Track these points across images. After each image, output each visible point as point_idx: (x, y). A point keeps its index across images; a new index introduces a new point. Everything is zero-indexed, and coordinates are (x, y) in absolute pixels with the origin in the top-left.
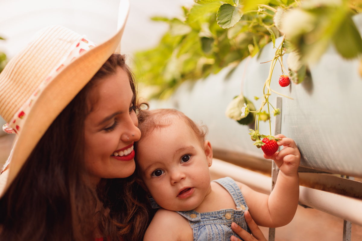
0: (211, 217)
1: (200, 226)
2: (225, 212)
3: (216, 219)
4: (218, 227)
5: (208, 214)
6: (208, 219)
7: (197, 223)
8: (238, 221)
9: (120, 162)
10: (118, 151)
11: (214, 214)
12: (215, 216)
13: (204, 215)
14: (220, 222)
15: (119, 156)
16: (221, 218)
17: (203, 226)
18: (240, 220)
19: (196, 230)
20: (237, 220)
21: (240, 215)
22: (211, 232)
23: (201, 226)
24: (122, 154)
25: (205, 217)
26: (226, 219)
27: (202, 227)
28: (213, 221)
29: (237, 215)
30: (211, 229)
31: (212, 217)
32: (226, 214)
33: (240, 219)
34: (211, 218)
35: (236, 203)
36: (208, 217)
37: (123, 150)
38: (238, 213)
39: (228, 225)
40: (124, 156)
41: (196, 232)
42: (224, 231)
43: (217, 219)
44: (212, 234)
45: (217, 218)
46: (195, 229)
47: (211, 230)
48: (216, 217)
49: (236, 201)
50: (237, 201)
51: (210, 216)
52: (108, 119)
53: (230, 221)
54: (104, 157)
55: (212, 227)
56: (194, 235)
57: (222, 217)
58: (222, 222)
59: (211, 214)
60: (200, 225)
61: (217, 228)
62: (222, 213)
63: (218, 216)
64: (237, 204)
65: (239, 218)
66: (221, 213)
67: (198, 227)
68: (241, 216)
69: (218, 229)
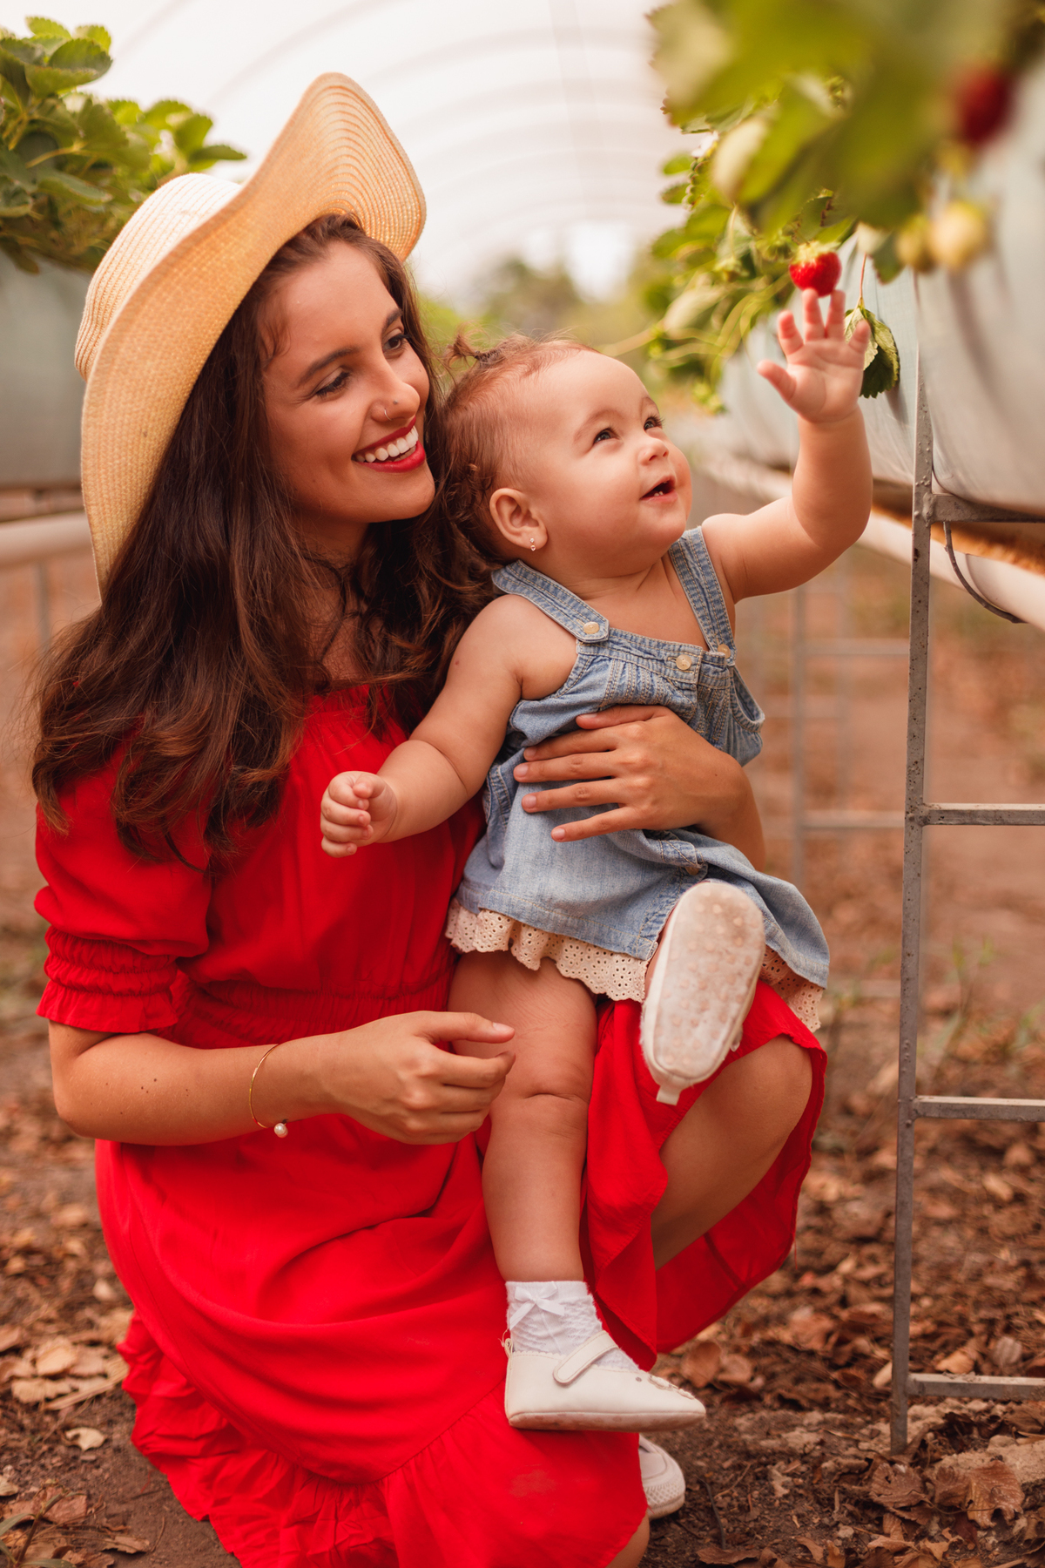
0: (636, 647)
1: (598, 657)
2: (679, 650)
3: (648, 659)
4: (641, 675)
5: (632, 638)
6: (626, 650)
7: (594, 647)
8: (712, 684)
9: (384, 475)
10: (373, 448)
11: (647, 644)
12: (648, 649)
13: (621, 636)
14: (655, 668)
15: (377, 461)
16: (662, 661)
17: (605, 660)
18: (719, 682)
19: (586, 661)
20: (709, 680)
21: (719, 667)
22: (618, 679)
23: (600, 658)
24: (382, 453)
25: (622, 642)
26: (676, 667)
27: (601, 660)
28: (638, 660)
29: (712, 667)
30: (620, 673)
31: (639, 649)
32: (679, 655)
33: (718, 678)
34: (634, 651)
35: (708, 640)
36: (629, 645)
37: (384, 443)
38: (716, 660)
39: (678, 684)
40: (390, 459)
41: (583, 666)
42: (656, 691)
43: (652, 659)
44: (617, 683)
45: (652, 657)
46: (584, 657)
47: (619, 675)
48: (650, 654)
49: (708, 636)
50: (710, 635)
51: (634, 645)
52: (320, 366)
53: (685, 675)
54: (332, 461)
55: (626, 669)
56: (573, 670)
57: (665, 659)
58: (660, 671)
59: (639, 641)
60: (600, 654)
61: (638, 677)
62: (668, 650)
63: (654, 651)
64: (711, 644)
65: (716, 676)
66: (666, 647)
67: (593, 658)
68: (721, 670)
69: (641, 679)
